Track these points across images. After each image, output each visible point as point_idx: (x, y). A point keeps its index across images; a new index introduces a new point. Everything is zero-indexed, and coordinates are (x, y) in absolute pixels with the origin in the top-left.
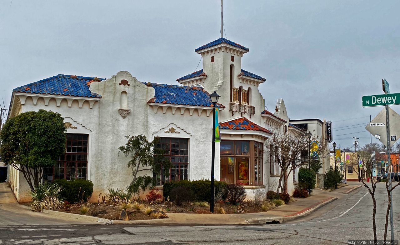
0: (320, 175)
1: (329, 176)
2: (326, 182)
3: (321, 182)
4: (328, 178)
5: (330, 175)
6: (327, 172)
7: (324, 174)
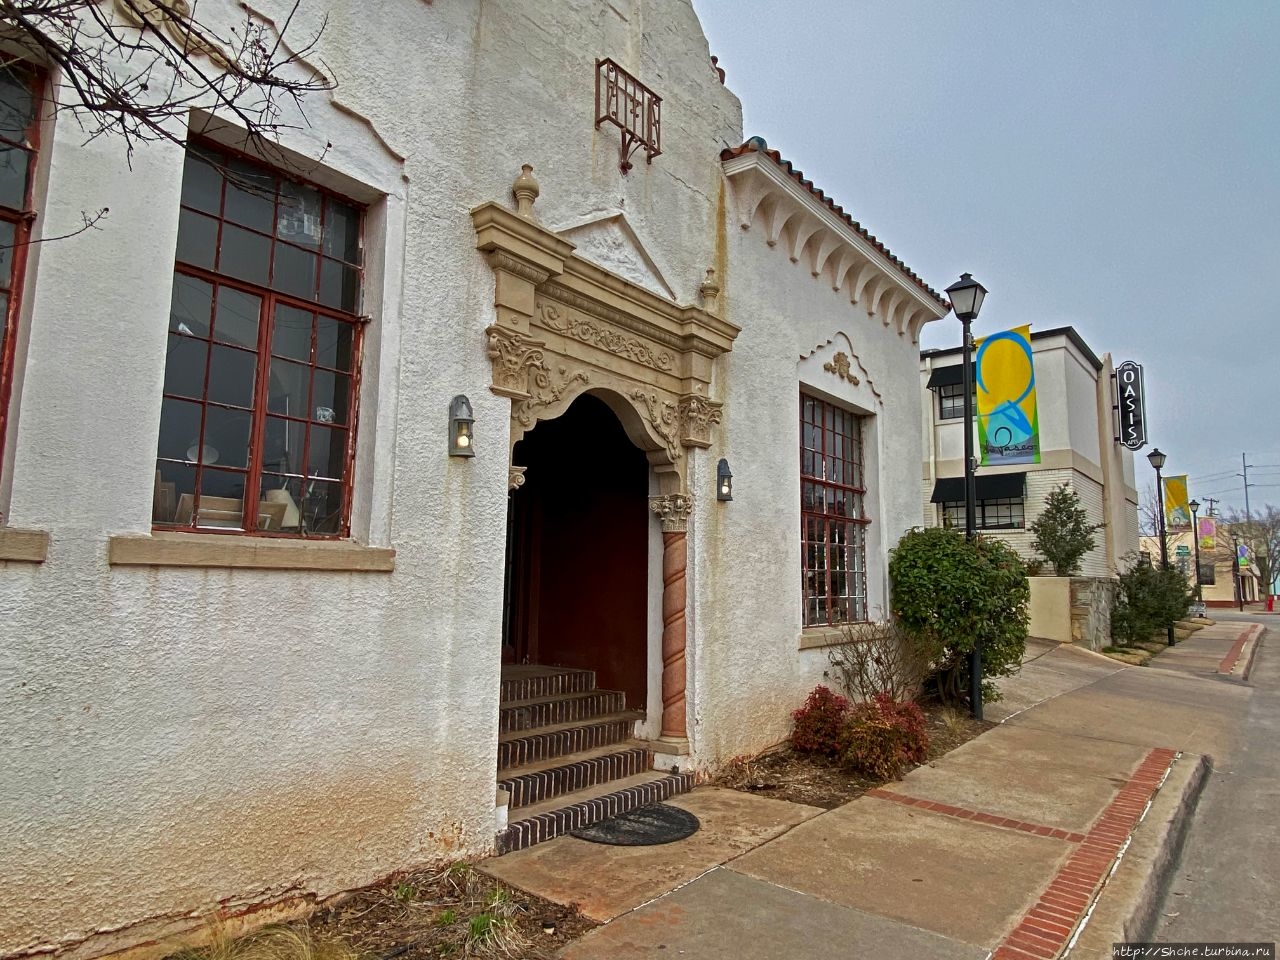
0: (1086, 583)
1: (1134, 591)
2: (1123, 618)
3: (1092, 619)
4: (1129, 597)
5: (1142, 583)
6: (1123, 572)
7: (1112, 581)
